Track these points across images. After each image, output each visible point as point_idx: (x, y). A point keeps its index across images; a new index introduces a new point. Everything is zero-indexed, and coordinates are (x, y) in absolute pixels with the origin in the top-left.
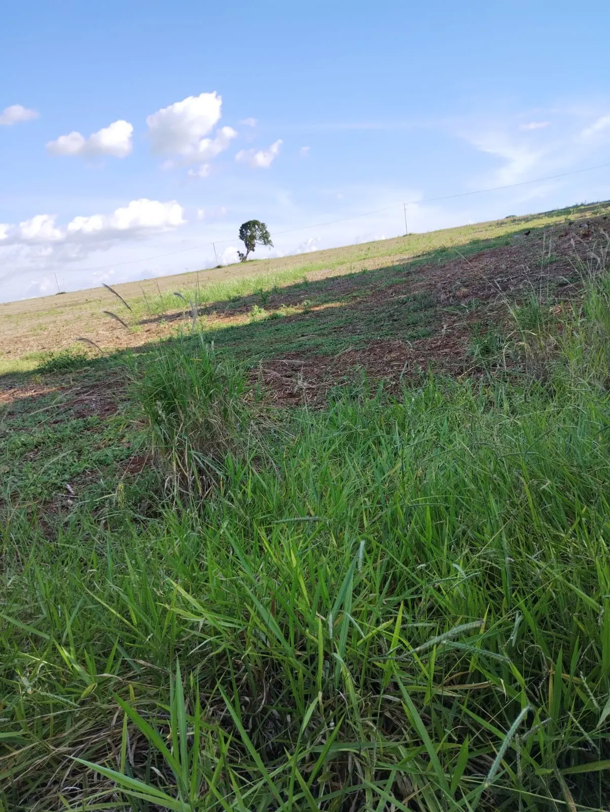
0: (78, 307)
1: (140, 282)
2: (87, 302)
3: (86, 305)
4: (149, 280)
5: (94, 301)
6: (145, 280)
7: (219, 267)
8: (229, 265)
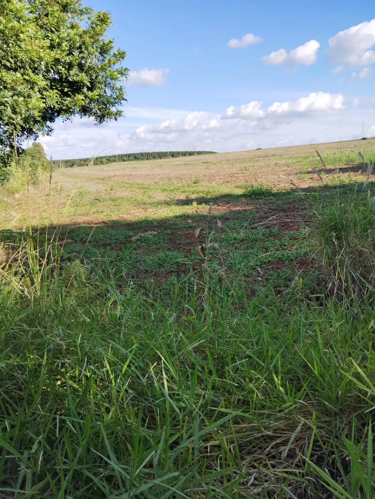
0: (267, 158)
1: (308, 145)
2: (273, 155)
3: (272, 158)
4: (314, 145)
5: (278, 155)
6: (311, 145)
7: (364, 139)
8: (372, 138)
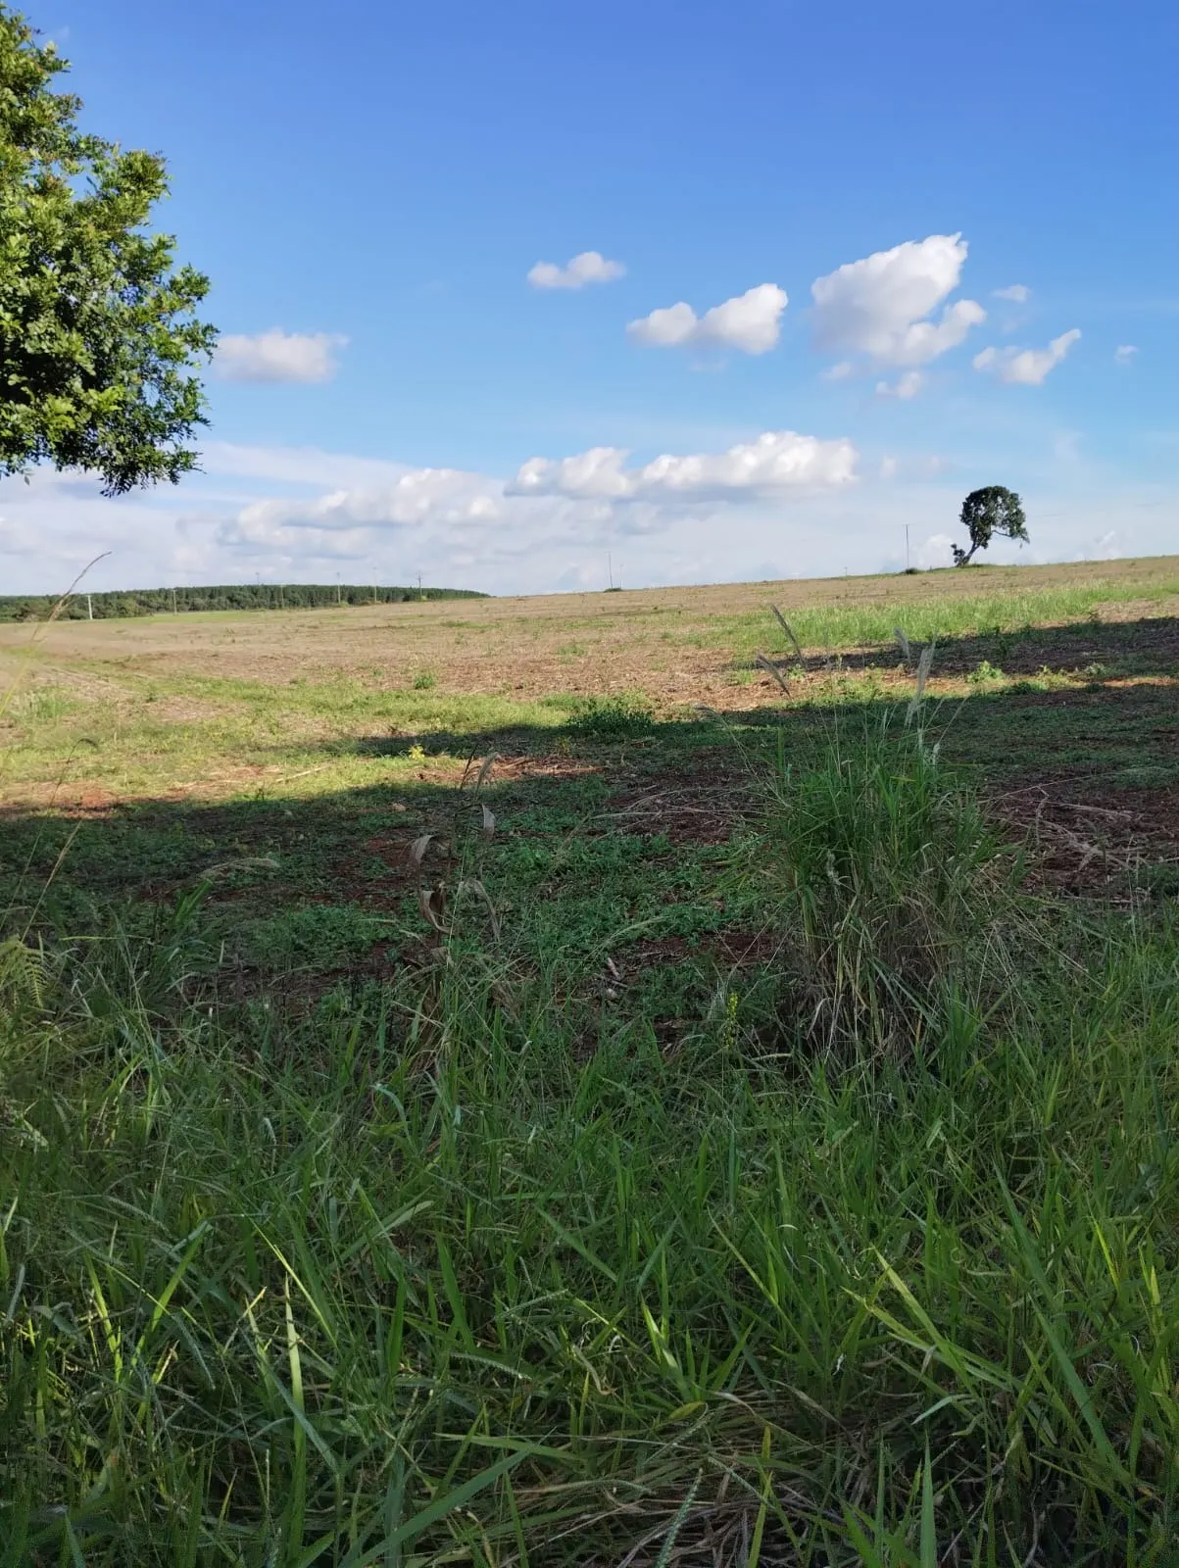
0: (640, 618)
1: (756, 584)
2: (657, 611)
3: (653, 617)
4: (772, 583)
5: (670, 611)
6: (766, 583)
7: (911, 572)
8: (931, 571)
